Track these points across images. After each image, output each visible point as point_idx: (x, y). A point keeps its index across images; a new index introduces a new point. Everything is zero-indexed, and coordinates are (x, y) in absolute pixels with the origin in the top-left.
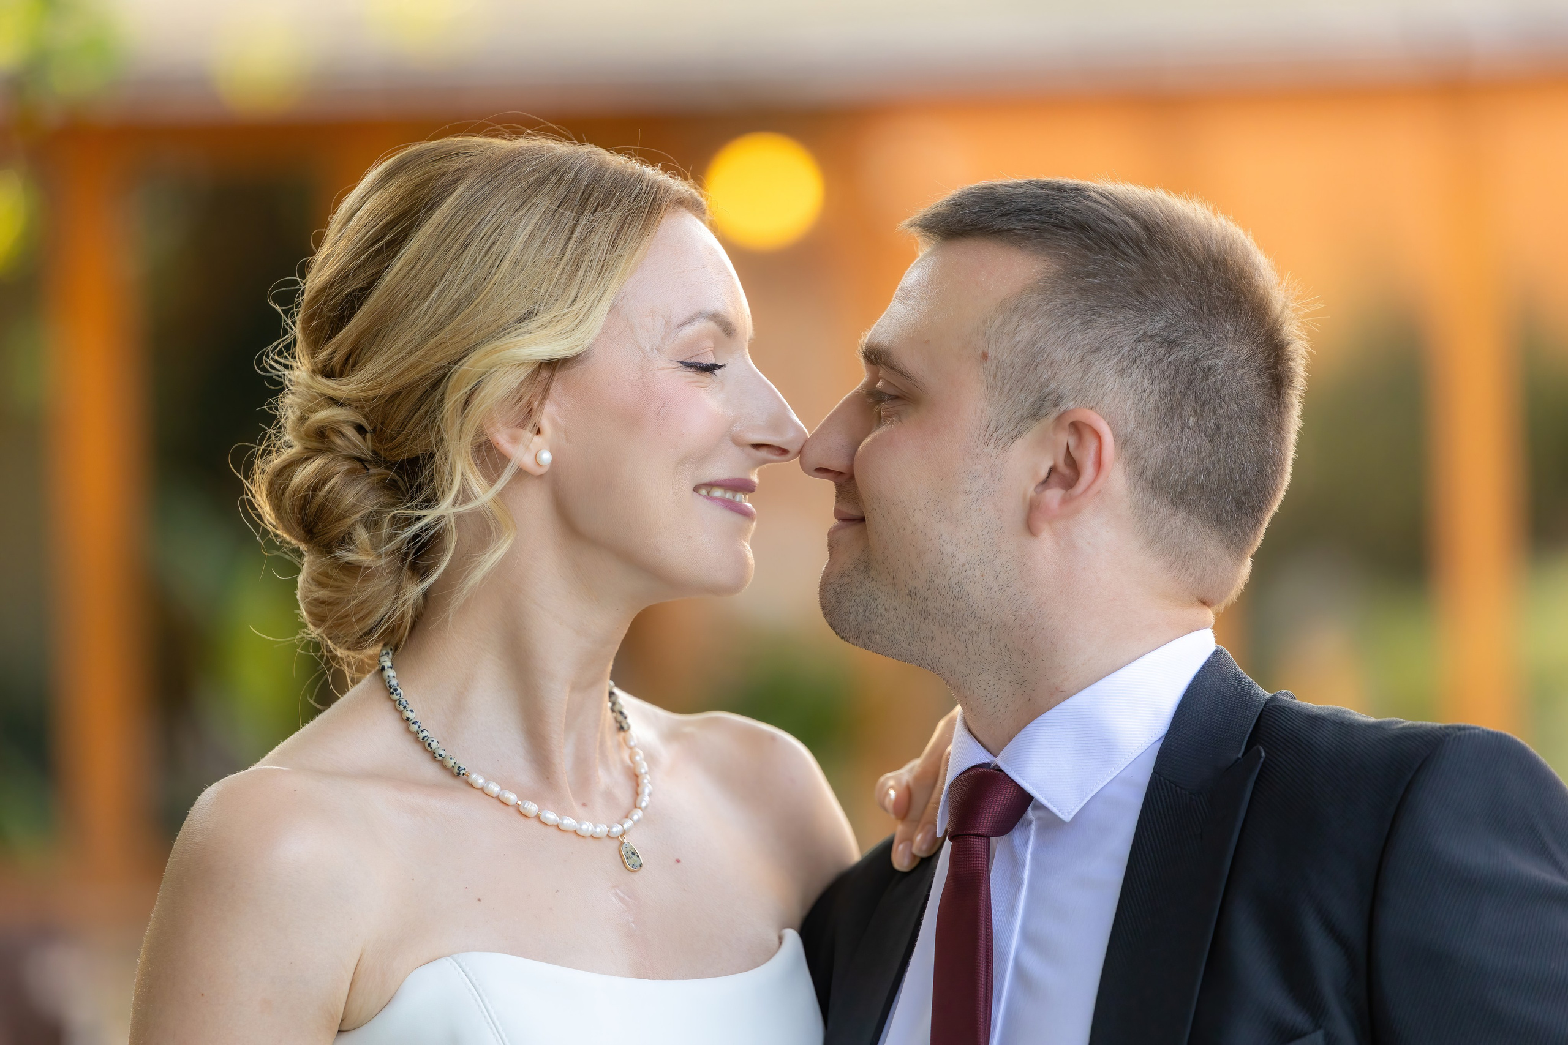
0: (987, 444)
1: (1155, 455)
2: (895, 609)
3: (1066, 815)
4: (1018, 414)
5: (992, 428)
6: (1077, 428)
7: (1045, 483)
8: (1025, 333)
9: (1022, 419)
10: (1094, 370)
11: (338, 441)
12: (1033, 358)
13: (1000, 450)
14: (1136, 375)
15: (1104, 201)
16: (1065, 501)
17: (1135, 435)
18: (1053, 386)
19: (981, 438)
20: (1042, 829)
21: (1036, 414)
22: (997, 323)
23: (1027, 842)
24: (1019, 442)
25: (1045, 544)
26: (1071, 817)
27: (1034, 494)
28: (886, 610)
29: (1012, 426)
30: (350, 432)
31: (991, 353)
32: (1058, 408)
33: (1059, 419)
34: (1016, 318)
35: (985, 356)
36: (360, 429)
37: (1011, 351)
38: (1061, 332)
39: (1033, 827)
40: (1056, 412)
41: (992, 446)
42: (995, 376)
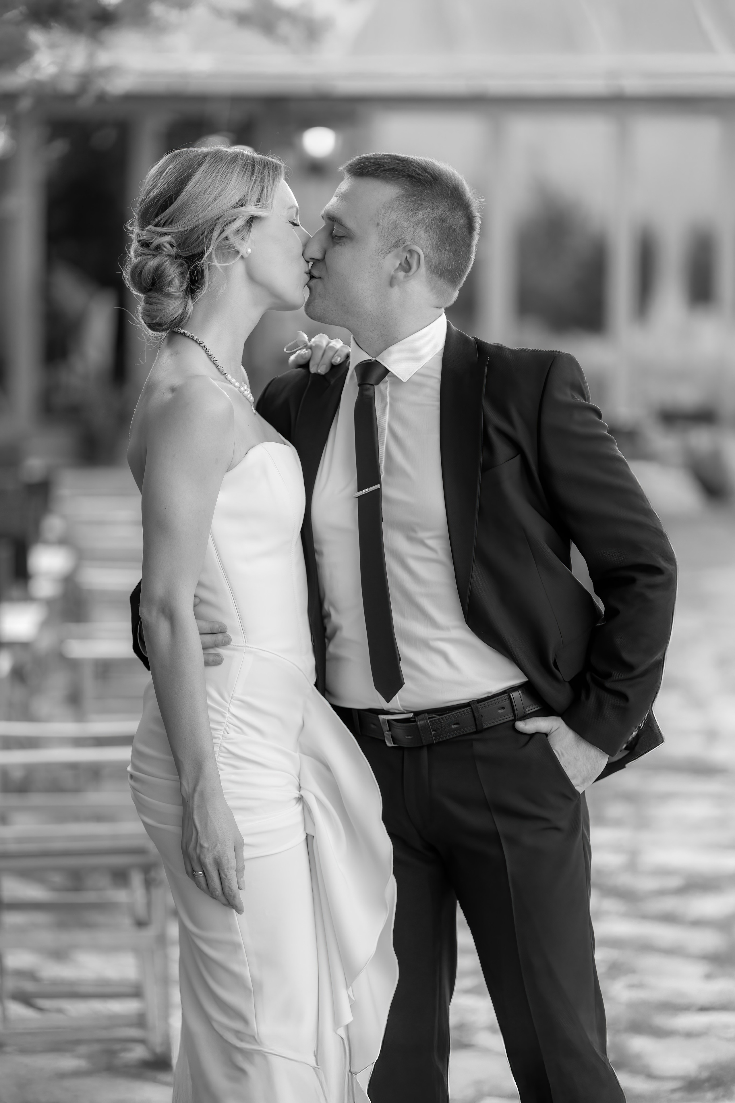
0: (378, 256)
1: (435, 261)
2: (336, 310)
3: (405, 381)
4: (390, 245)
5: (379, 251)
6: (411, 252)
7: (396, 270)
8: (393, 217)
9: (391, 247)
10: (417, 231)
11: (165, 249)
12: (396, 226)
13: (382, 258)
14: (431, 233)
15: (417, 166)
16: (405, 277)
17: (429, 253)
18: (403, 236)
19: (376, 254)
20: (391, 384)
21: (396, 246)
22: (383, 212)
23: (386, 388)
24: (389, 255)
25: (395, 291)
26: (406, 381)
27: (393, 273)
28: (332, 310)
29: (387, 249)
30: (168, 246)
31: (381, 223)
32: (404, 244)
33: (405, 247)
34: (390, 211)
35: (378, 224)
36: (172, 246)
37: (388, 223)
38: (406, 217)
39: (388, 383)
40: (404, 245)
41: (379, 256)
42: (382, 232)
